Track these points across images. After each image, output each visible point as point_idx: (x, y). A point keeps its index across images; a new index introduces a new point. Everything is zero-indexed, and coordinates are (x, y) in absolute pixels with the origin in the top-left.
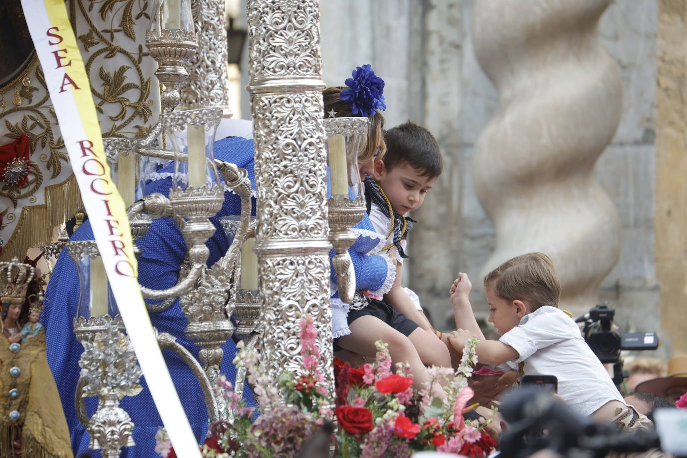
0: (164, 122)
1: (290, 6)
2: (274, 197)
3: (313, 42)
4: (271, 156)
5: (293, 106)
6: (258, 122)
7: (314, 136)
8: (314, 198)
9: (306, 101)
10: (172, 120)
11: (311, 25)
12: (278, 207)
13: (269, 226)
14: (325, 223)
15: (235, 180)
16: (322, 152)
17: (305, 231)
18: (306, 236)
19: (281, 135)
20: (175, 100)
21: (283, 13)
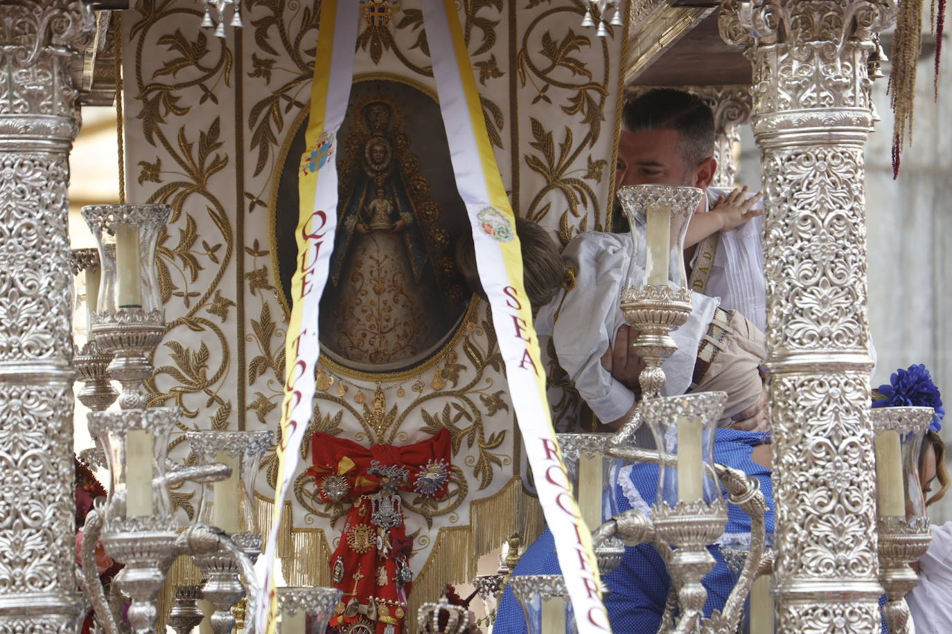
0: (646, 411)
1: (824, 254)
2: (799, 517)
3: (856, 303)
4: (795, 460)
5: (828, 391)
6: (777, 413)
7: (857, 433)
8: (857, 521)
9: (846, 384)
10: (657, 408)
11: (854, 279)
12: (805, 532)
13: (791, 558)
14: (873, 557)
15: (742, 492)
16: (868, 456)
17: (844, 568)
18: (846, 575)
19: (809, 431)
20: (659, 381)
21: (815, 263)
